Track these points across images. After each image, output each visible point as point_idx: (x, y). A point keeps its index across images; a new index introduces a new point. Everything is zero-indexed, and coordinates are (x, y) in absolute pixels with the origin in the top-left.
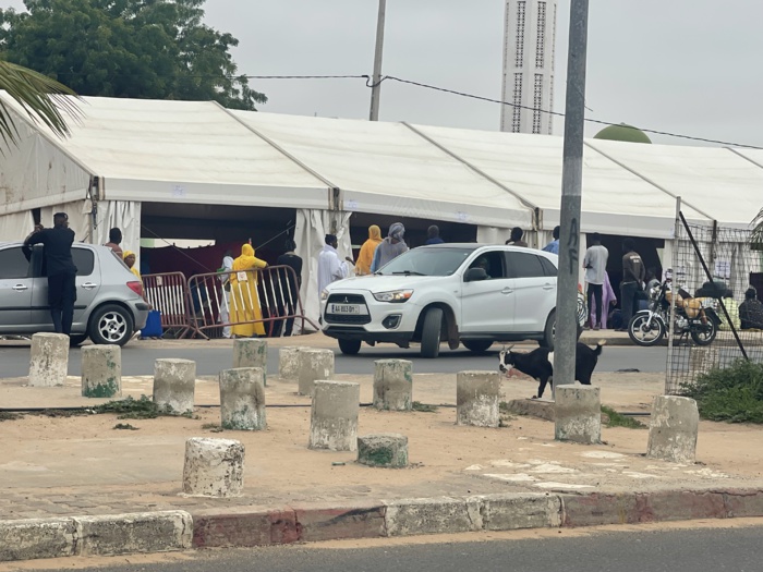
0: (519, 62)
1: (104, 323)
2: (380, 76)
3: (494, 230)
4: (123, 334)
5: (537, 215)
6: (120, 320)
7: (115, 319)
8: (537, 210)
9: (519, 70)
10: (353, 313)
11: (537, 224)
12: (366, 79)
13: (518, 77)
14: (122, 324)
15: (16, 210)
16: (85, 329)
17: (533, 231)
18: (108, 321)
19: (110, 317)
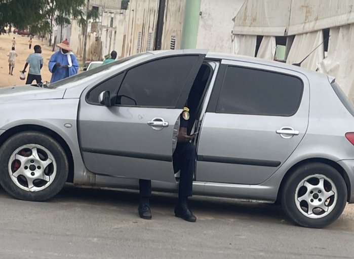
1: (303, 190)
4: (331, 208)
6: (327, 187)
7: (321, 185)
14: (330, 193)
15: (311, 29)
16: (275, 196)
18: (310, 187)
19: (315, 182)
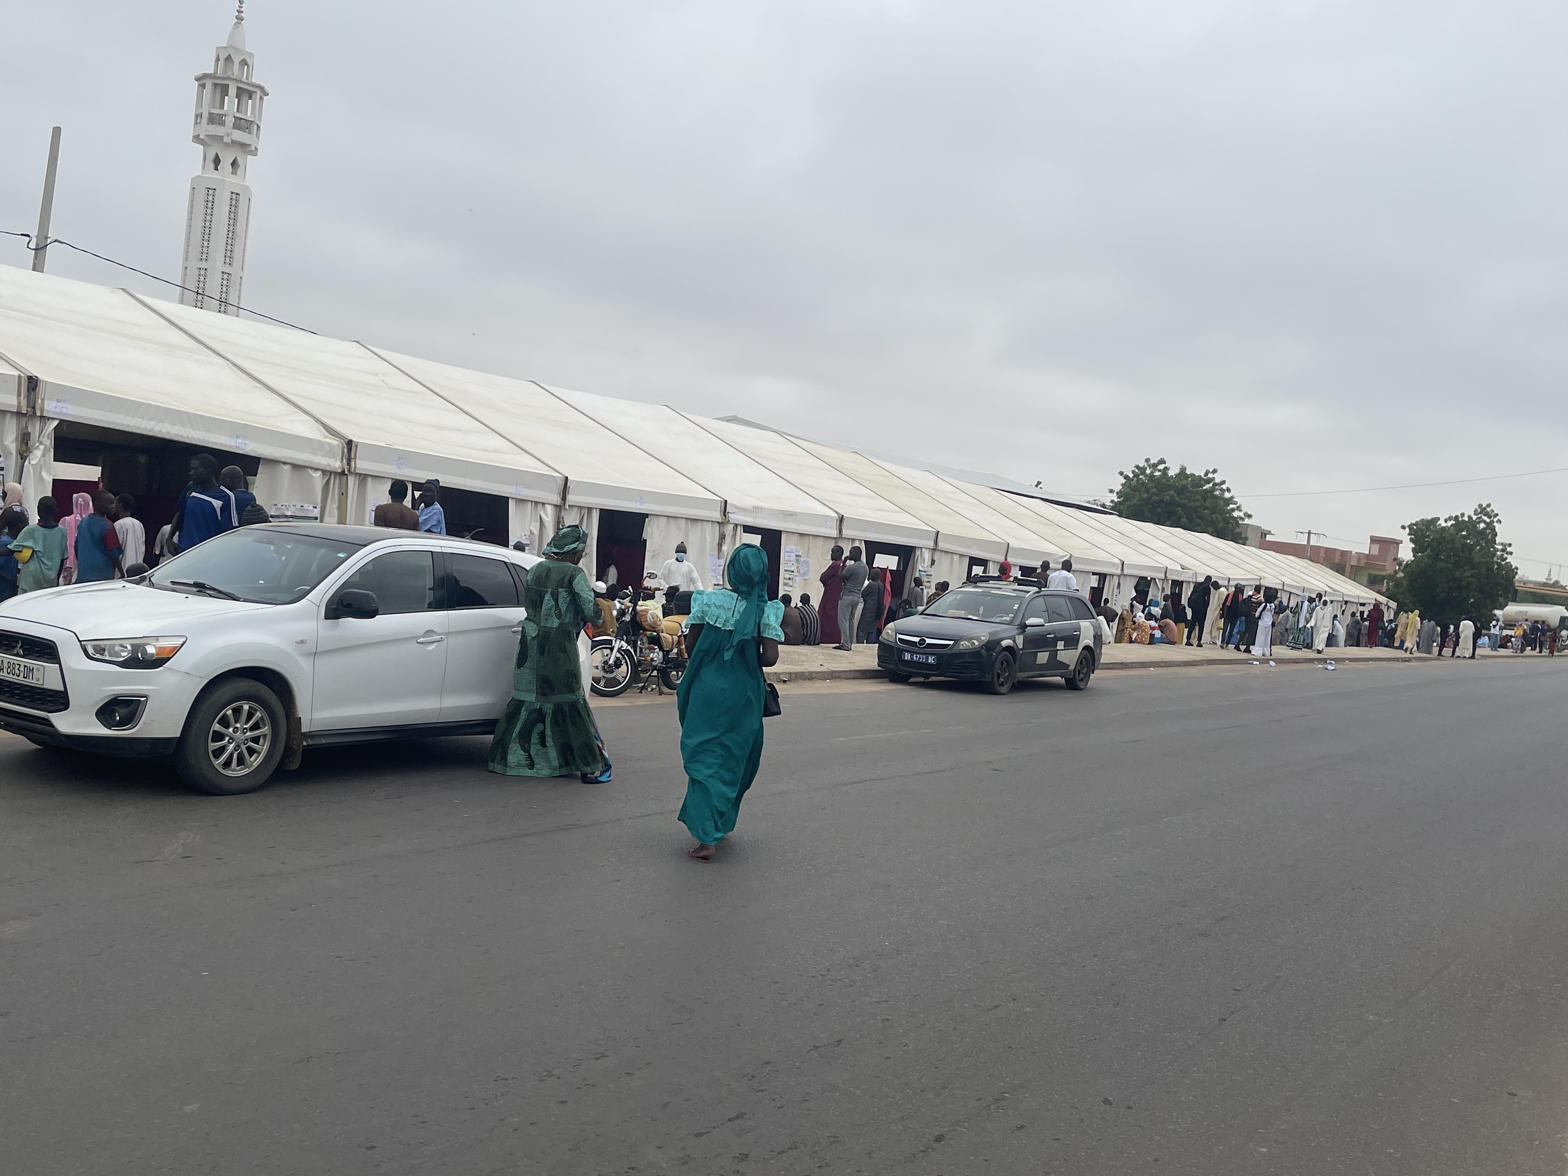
0: (204, 256)
2: (46, 238)
3: (287, 467)
5: (350, 450)
8: (350, 443)
9: (203, 265)
10: (31, 681)
11: (349, 464)
12: (28, 239)
13: (202, 272)
17: (343, 473)
